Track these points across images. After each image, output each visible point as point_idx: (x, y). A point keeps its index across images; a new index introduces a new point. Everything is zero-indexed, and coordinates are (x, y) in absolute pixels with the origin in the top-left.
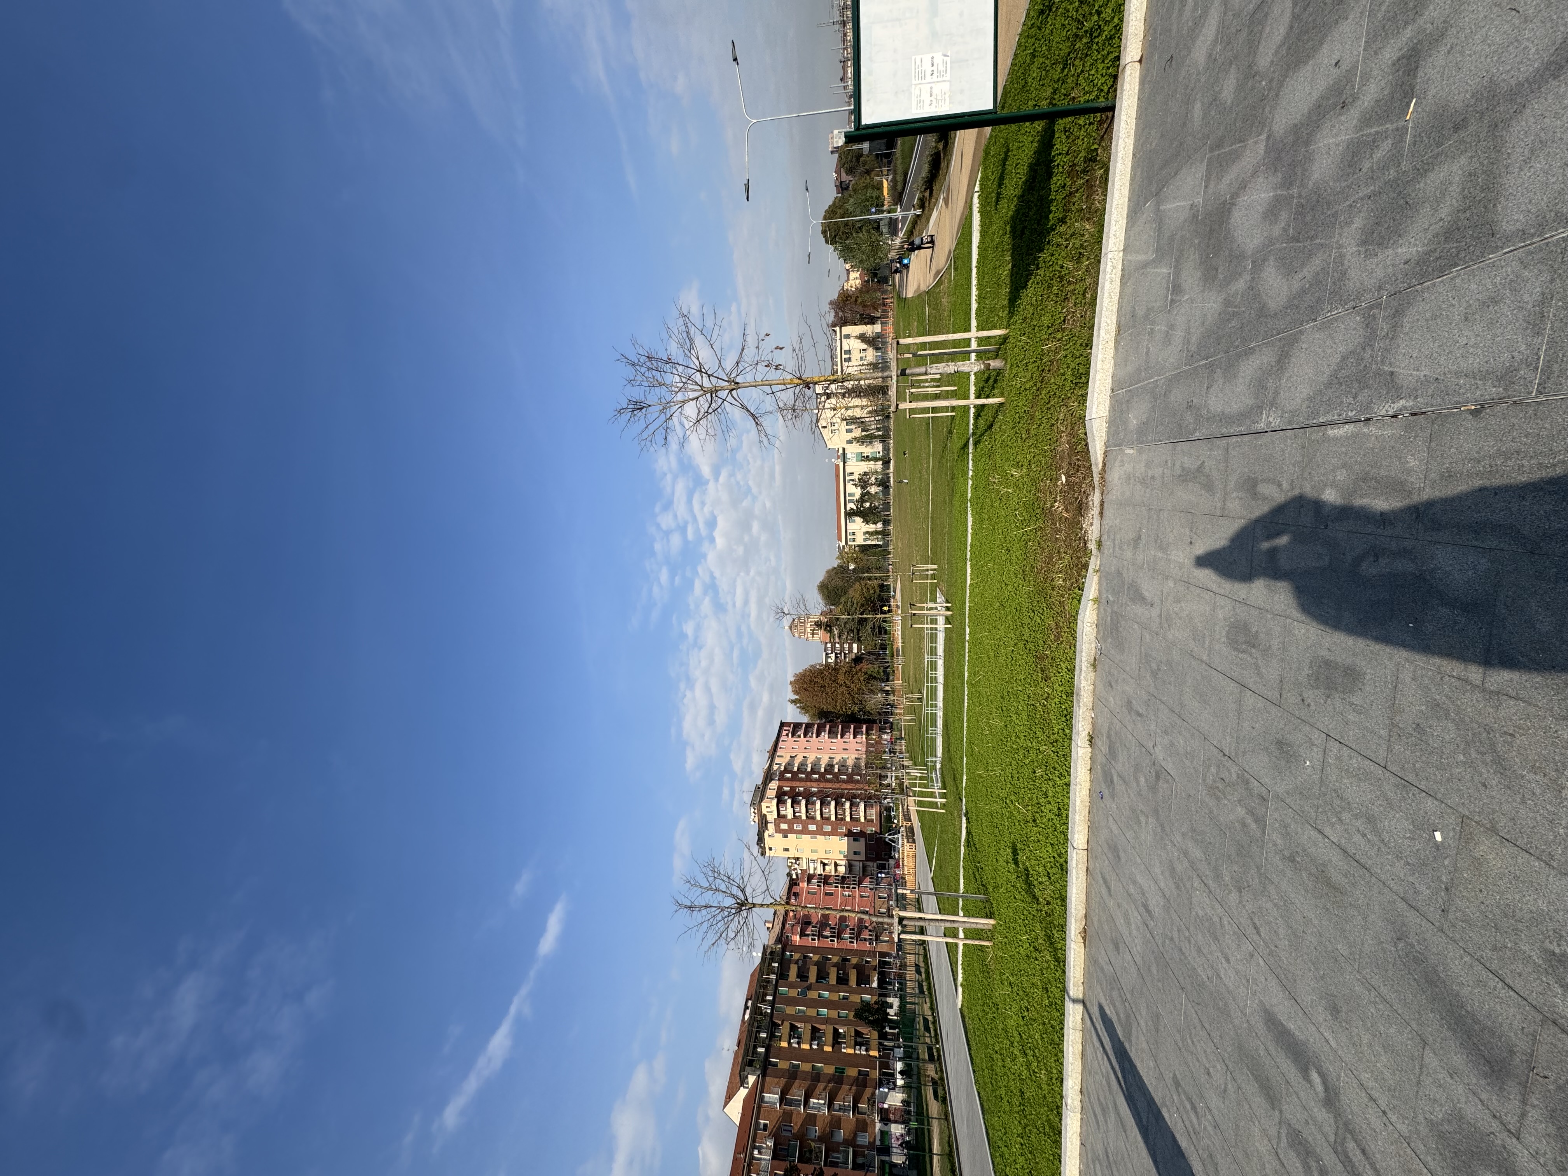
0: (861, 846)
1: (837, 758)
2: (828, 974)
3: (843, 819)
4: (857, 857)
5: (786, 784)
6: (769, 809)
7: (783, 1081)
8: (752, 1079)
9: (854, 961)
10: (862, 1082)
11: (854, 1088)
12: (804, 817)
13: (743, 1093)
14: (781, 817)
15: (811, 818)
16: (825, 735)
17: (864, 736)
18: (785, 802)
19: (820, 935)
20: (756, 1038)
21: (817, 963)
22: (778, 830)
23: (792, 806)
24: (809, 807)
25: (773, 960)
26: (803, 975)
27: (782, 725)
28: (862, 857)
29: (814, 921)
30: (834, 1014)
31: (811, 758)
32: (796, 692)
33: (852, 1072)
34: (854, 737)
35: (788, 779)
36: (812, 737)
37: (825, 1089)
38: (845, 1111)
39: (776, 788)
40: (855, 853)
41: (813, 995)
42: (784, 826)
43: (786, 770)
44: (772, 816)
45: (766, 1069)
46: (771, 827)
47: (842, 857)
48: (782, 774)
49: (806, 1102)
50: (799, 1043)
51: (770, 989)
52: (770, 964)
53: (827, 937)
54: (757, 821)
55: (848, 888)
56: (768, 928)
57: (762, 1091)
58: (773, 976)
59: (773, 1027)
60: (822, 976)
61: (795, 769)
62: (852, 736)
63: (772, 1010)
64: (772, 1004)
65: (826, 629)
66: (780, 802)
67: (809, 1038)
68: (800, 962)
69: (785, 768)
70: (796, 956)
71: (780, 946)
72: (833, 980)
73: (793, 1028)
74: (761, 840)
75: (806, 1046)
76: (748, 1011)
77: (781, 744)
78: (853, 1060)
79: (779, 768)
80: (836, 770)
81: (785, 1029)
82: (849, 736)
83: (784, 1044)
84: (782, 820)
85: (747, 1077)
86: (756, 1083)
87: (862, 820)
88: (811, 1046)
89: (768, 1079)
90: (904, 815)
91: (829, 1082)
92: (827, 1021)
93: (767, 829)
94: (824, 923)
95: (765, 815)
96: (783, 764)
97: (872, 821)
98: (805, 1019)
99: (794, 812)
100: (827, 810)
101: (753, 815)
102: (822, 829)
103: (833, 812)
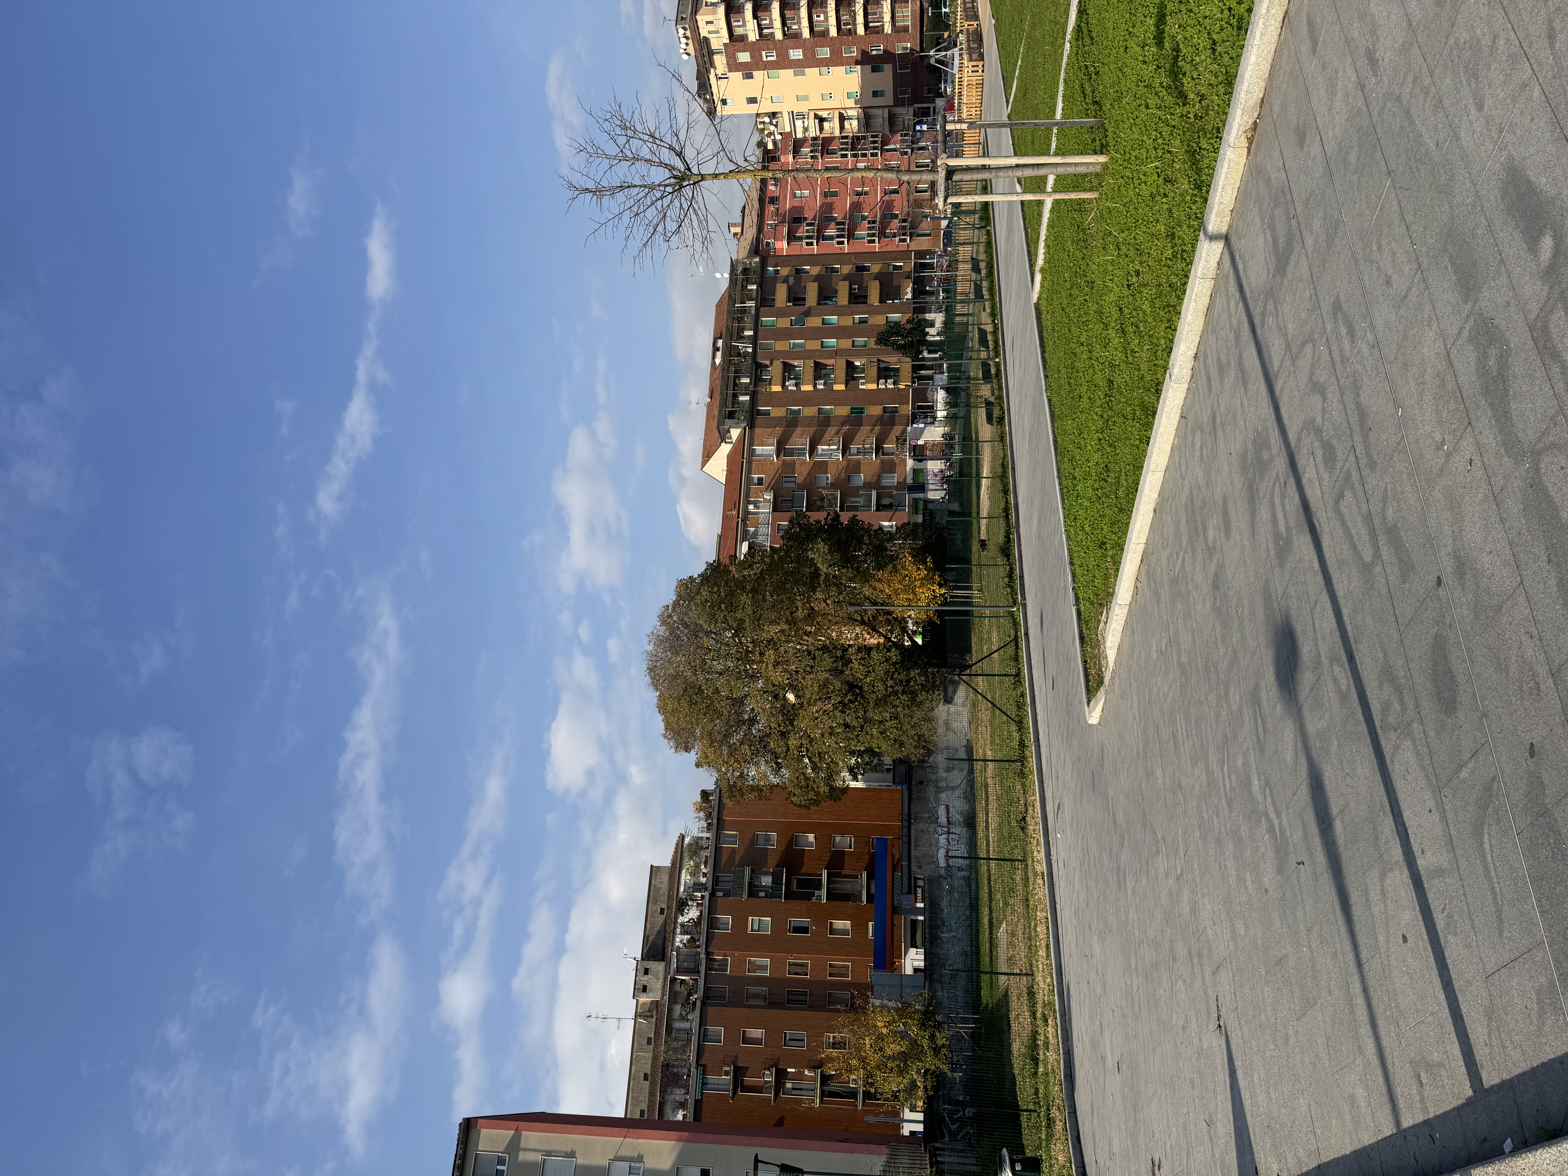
0: (885, 78)
2: (836, 291)
3: (852, 32)
4: (879, 101)
6: (711, 27)
7: (779, 430)
8: (735, 433)
9: (876, 268)
10: (889, 419)
11: (877, 428)
12: (779, 36)
13: (725, 449)
14: (736, 40)
15: (791, 36)
18: (740, 10)
19: (821, 236)
20: (735, 384)
21: (817, 279)
22: (734, 65)
23: (755, 17)
24: (788, 14)
25: (748, 281)
26: (796, 298)
28: (889, 99)
29: (809, 214)
30: (846, 344)
33: (875, 410)
37: (837, 433)
38: (865, 454)
40: (875, 94)
41: (814, 322)
42: (744, 57)
44: (719, 40)
45: (753, 417)
46: (720, 61)
47: (851, 103)
49: (812, 450)
50: (797, 385)
51: (748, 320)
52: (744, 287)
53: (831, 238)
54: (692, 52)
55: (864, 155)
56: (735, 234)
57: (751, 444)
58: (751, 304)
59: (757, 370)
60: (826, 295)
63: (755, 349)
64: (754, 340)
66: (732, 11)
67: (812, 377)
68: (791, 279)
70: (784, 271)
71: (757, 259)
72: (843, 298)
73: (788, 368)
74: (704, 87)
75: (807, 388)
76: (719, 354)
78: (873, 397)
81: (776, 369)
83: (777, 388)
84: (741, 45)
85: (729, 431)
86: (742, 437)
87: (888, 29)
88: (815, 386)
89: (758, 431)
90: (965, 9)
91: (843, 424)
92: (836, 353)
93: (713, 65)
94: (825, 217)
95: (706, 39)
97: (905, 29)
98: (804, 354)
99: (759, 25)
100: (822, 17)
101: (684, 40)
102: (814, 54)
103: (832, 21)
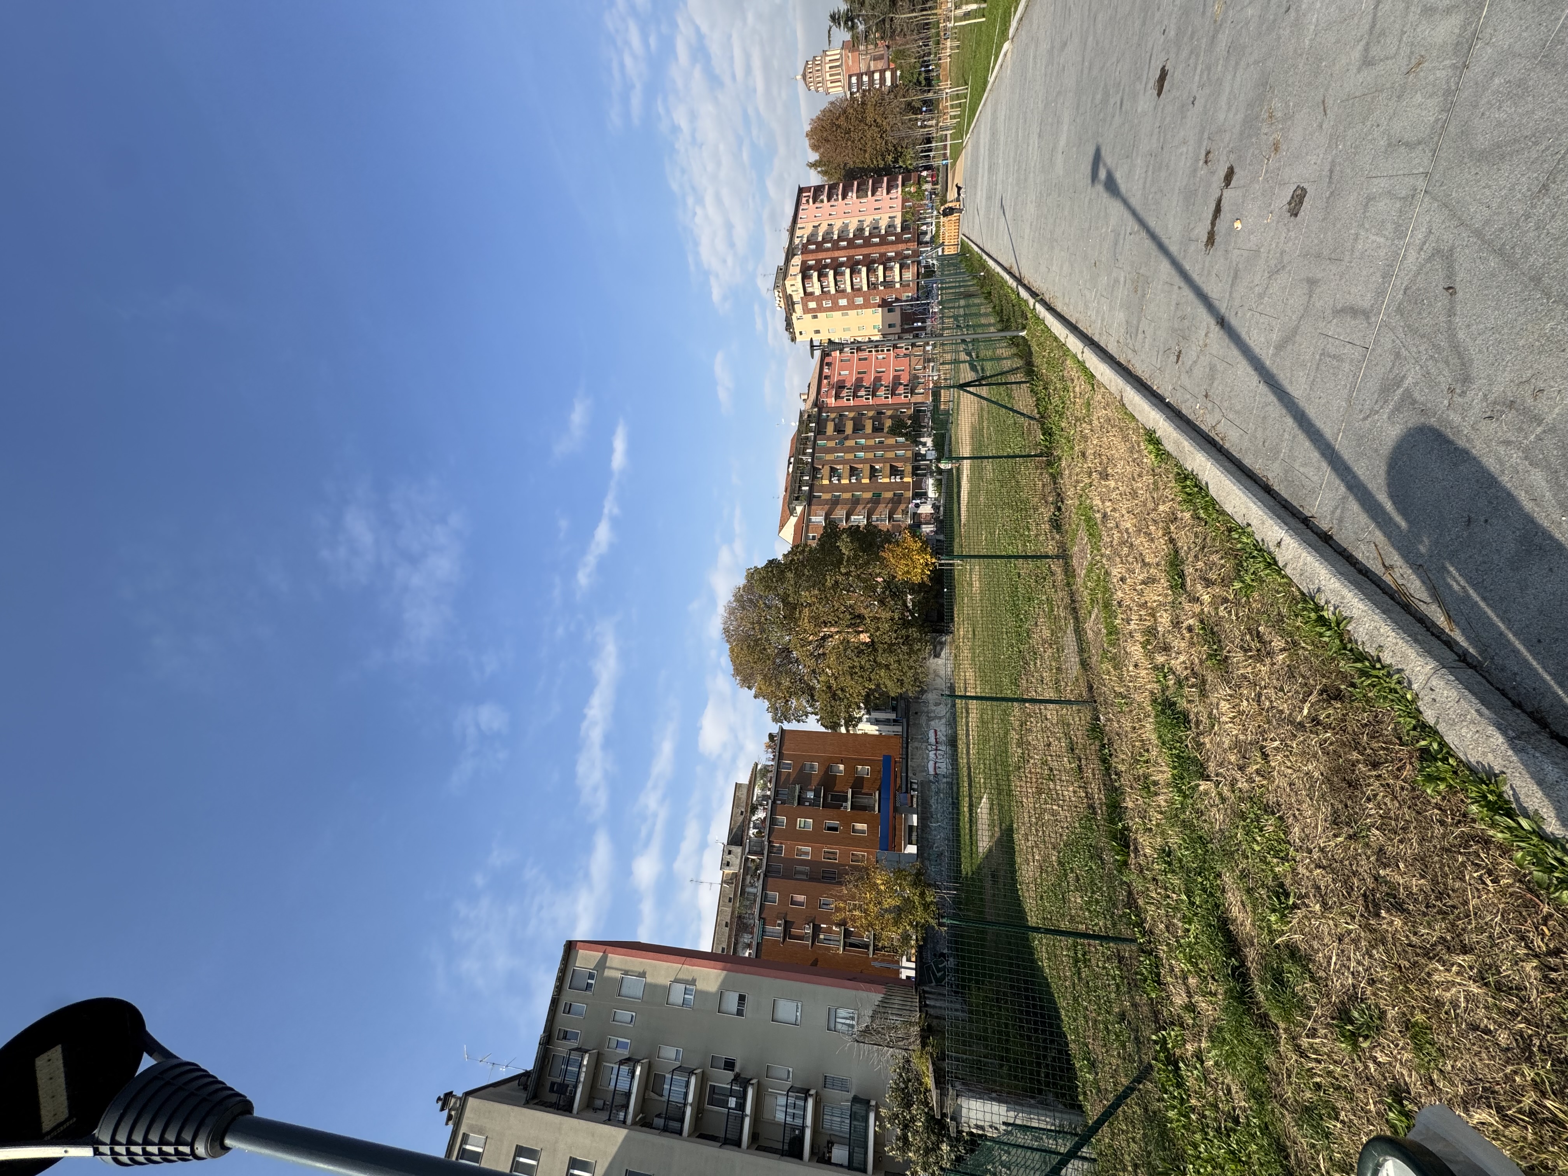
0: (896, 317)
1: (868, 221)
2: (864, 426)
3: (876, 288)
4: (892, 330)
5: (811, 256)
6: (794, 288)
7: (827, 507)
8: (799, 509)
9: (889, 413)
10: (897, 500)
11: (890, 505)
12: (833, 291)
13: (793, 520)
14: (808, 295)
15: (840, 292)
16: (852, 196)
17: (900, 189)
18: (810, 277)
19: (855, 396)
20: (800, 480)
21: (853, 419)
22: (806, 310)
23: (819, 281)
24: (839, 279)
25: (811, 422)
26: (839, 430)
27: (801, 190)
28: (898, 329)
29: (848, 385)
30: (870, 455)
31: (838, 224)
33: (889, 495)
34: (888, 192)
35: (812, 251)
36: (837, 200)
37: (864, 508)
38: (881, 520)
39: (799, 263)
40: (890, 326)
41: (850, 443)
42: (812, 305)
43: (809, 241)
44: (798, 296)
45: (810, 500)
46: (798, 308)
47: (876, 332)
48: (805, 246)
49: (848, 519)
50: (839, 480)
51: (810, 444)
52: (807, 425)
53: (862, 397)
54: (782, 304)
55: (883, 351)
56: (804, 400)
57: (809, 515)
58: (812, 434)
59: (814, 472)
60: (858, 427)
61: (820, 239)
62: (885, 192)
63: (813, 460)
64: (812, 455)
66: (806, 278)
67: (848, 475)
68: (837, 420)
69: (808, 240)
70: (833, 416)
71: (816, 409)
72: (869, 429)
73: (833, 470)
74: (789, 325)
75: (845, 481)
76: (791, 466)
77: (801, 213)
78: (887, 487)
79: (801, 240)
80: (867, 234)
81: (826, 471)
82: (882, 192)
83: (826, 482)
84: (810, 298)
85: (795, 509)
86: (803, 511)
87: (898, 285)
88: (850, 480)
89: (813, 507)
91: (868, 503)
92: (863, 461)
93: (794, 311)
94: (858, 385)
95: (790, 295)
96: (806, 236)
97: (908, 285)
98: (844, 462)
99: (822, 286)
100: (858, 280)
101: (777, 296)
102: (853, 302)
103: (864, 281)
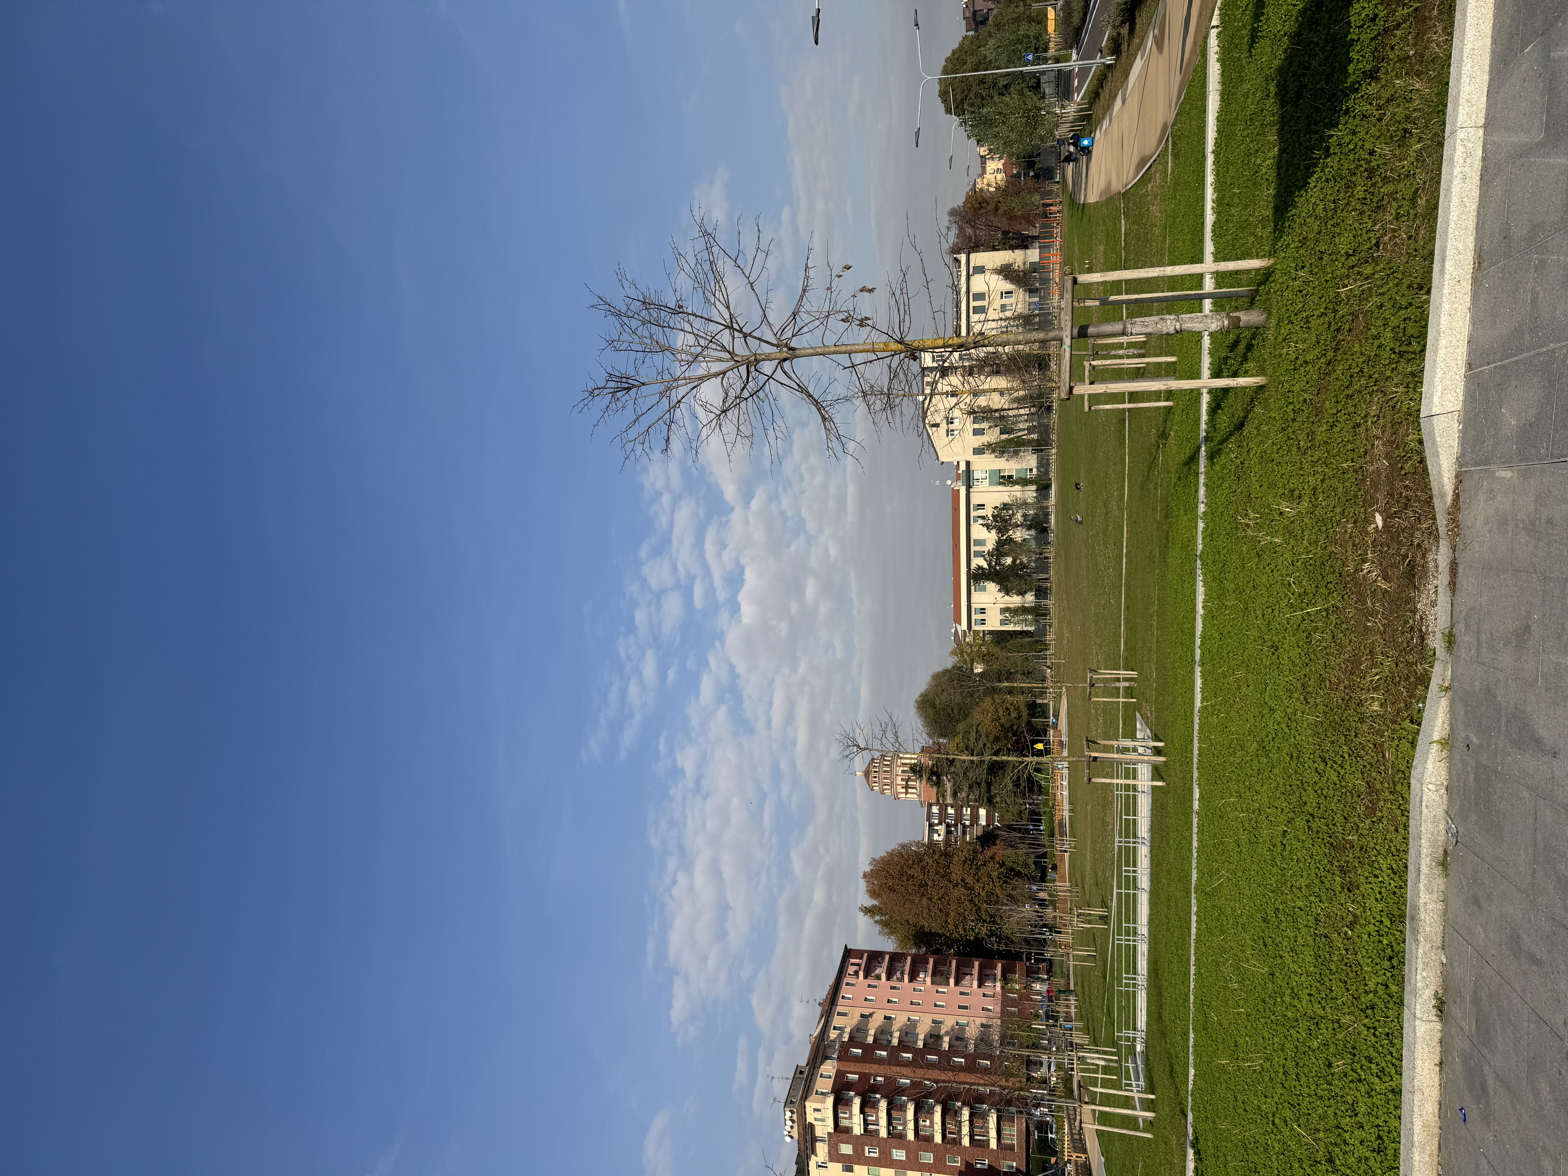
1: (949, 1023)
3: (957, 1142)
5: (852, 1067)
6: (818, 1115)
12: (883, 1133)
14: (840, 1131)
15: (897, 1137)
16: (925, 978)
17: (998, 984)
18: (848, 1103)
23: (862, 1111)
24: (895, 1114)
27: (848, 953)
31: (900, 1020)
32: (873, 893)
34: (980, 985)
35: (856, 1059)
36: (901, 980)
39: (833, 1074)
42: (846, 1149)
43: (853, 1041)
44: (824, 1128)
46: (822, 1149)
48: (845, 1048)
54: (796, 1136)
61: (870, 1040)
62: (975, 983)
65: (929, 779)
66: (840, 1102)
69: (851, 1038)
77: (845, 991)
79: (840, 1036)
80: (946, 1046)
82: (971, 983)
84: (844, 1136)
87: (993, 1144)
90: (1072, 1140)
93: (814, 1152)
95: (812, 1126)
96: (848, 1030)
97: (1011, 1148)
99: (865, 1120)
100: (928, 1123)
101: (789, 1123)
102: (917, 1158)
103: (938, 1127)
